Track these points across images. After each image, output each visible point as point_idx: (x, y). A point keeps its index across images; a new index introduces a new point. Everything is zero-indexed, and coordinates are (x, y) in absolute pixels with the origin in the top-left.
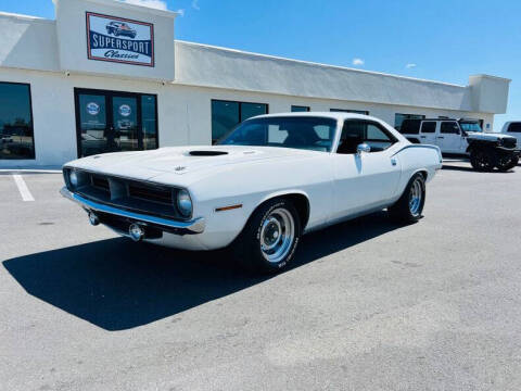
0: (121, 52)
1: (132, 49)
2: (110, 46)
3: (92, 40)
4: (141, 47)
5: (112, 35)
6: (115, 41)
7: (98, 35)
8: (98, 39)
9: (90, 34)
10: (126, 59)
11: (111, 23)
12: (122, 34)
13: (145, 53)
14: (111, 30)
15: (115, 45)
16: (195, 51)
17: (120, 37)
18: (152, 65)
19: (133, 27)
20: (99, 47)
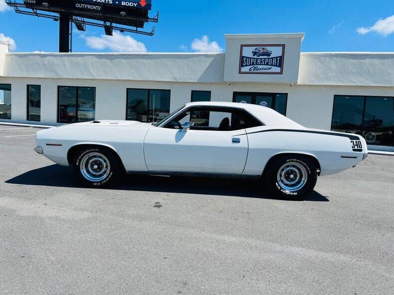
0: (260, 67)
1: (267, 64)
2: (253, 64)
3: (243, 61)
4: (274, 62)
5: (256, 57)
6: (257, 60)
7: (247, 58)
8: (246, 61)
9: (242, 58)
10: (263, 71)
11: (256, 49)
12: (262, 55)
13: (276, 66)
14: (255, 53)
15: (256, 63)
16: (322, 58)
17: (261, 57)
18: (281, 73)
19: (269, 49)
20: (246, 65)
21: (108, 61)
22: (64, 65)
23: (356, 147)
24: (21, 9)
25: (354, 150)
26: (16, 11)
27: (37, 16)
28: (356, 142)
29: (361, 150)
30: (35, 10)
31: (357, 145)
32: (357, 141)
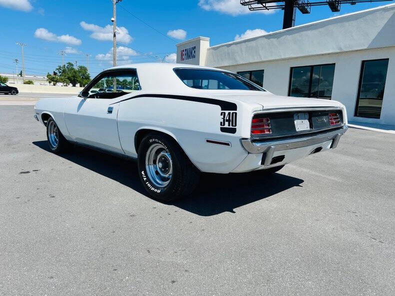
21: (274, 40)
22: (242, 51)
23: (227, 123)
24: (253, 6)
25: (223, 130)
26: (250, 9)
27: (267, 9)
28: (229, 113)
29: (233, 131)
30: (264, 4)
31: (228, 121)
32: (231, 112)
